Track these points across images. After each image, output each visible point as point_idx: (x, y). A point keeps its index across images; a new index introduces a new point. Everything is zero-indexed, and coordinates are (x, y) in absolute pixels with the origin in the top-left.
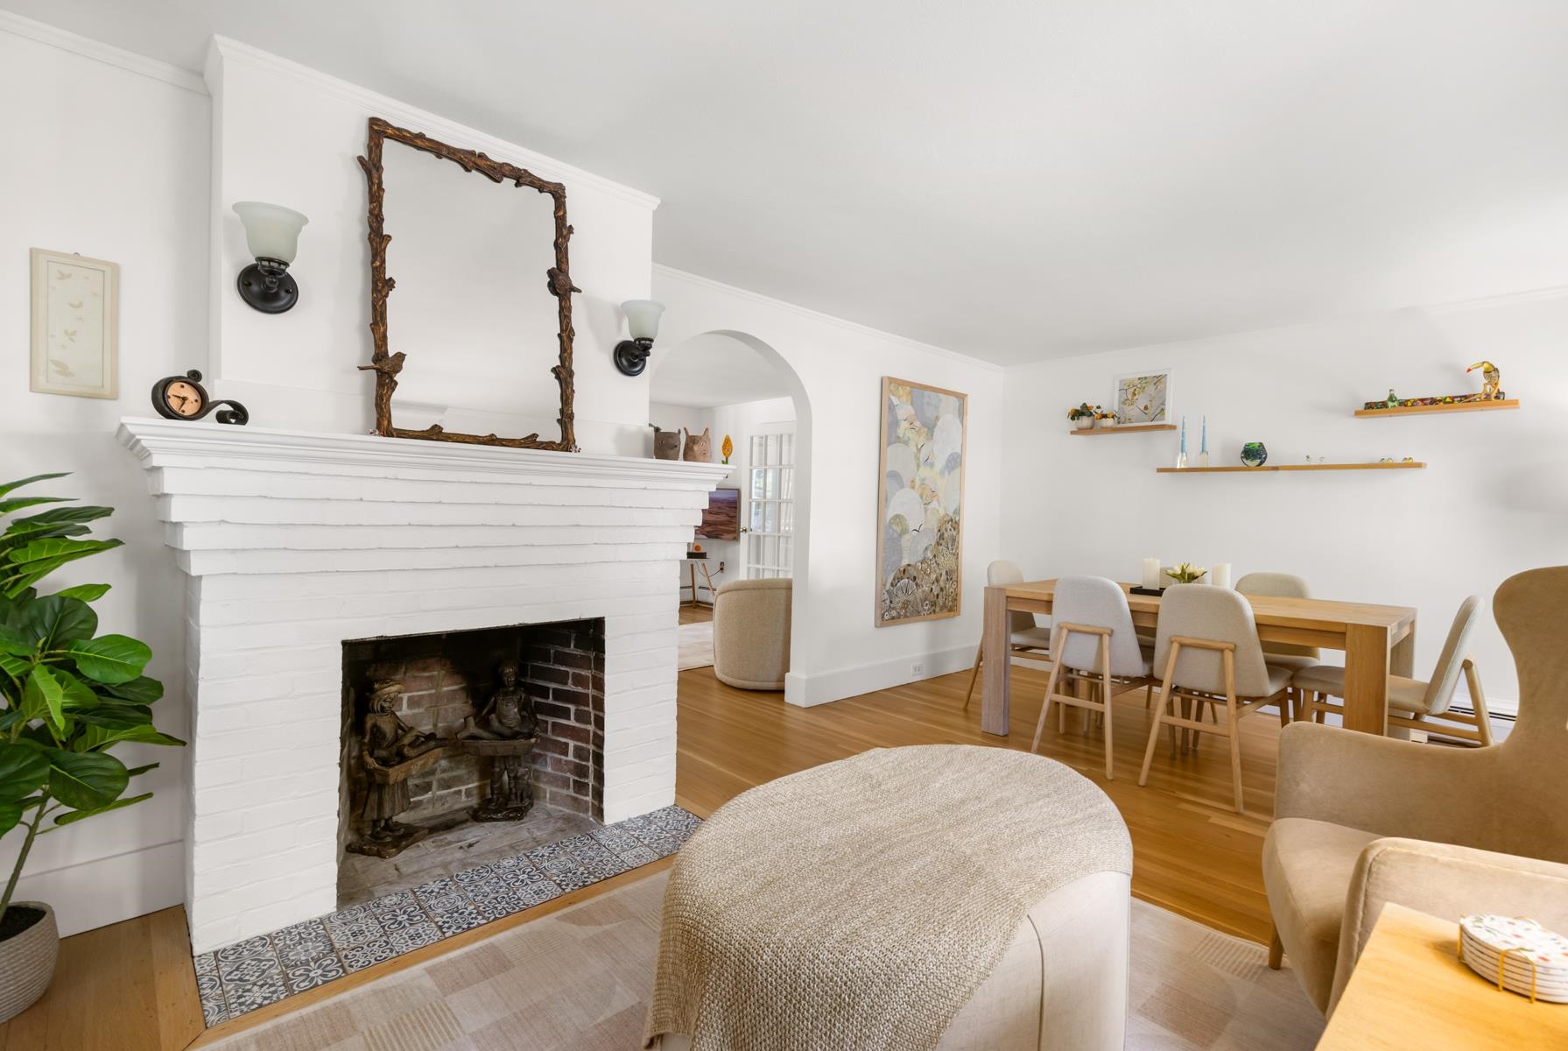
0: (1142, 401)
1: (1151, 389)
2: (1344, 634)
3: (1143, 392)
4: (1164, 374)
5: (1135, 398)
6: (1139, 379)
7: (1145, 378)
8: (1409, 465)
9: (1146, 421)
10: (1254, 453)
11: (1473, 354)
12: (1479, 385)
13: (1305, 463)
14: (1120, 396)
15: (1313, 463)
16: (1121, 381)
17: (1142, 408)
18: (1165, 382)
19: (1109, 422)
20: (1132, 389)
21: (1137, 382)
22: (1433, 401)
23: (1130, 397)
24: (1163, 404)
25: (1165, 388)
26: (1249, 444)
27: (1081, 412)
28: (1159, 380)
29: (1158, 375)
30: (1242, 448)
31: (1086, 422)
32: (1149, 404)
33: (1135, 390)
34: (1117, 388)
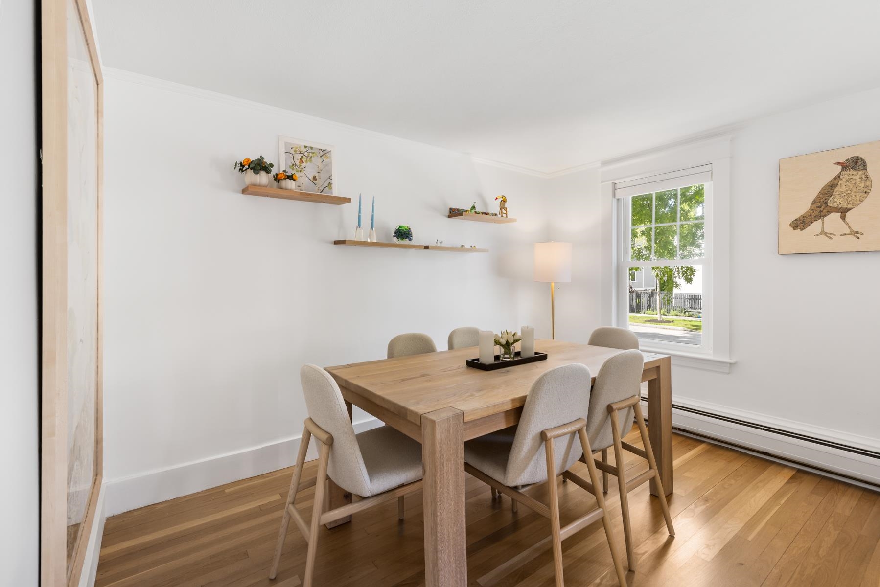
0: (310, 170)
1: (317, 160)
3: (311, 161)
4: (329, 150)
5: (303, 165)
6: (306, 147)
7: (312, 148)
9: (316, 191)
10: (403, 234)
14: (288, 160)
16: (286, 144)
17: (311, 178)
18: (330, 157)
19: (290, 184)
20: (299, 155)
21: (304, 150)
23: (298, 163)
24: (330, 178)
25: (331, 163)
26: (400, 227)
27: (259, 166)
28: (324, 154)
29: (323, 148)
30: (394, 231)
31: (263, 178)
32: (317, 175)
33: (302, 157)
34: (283, 151)
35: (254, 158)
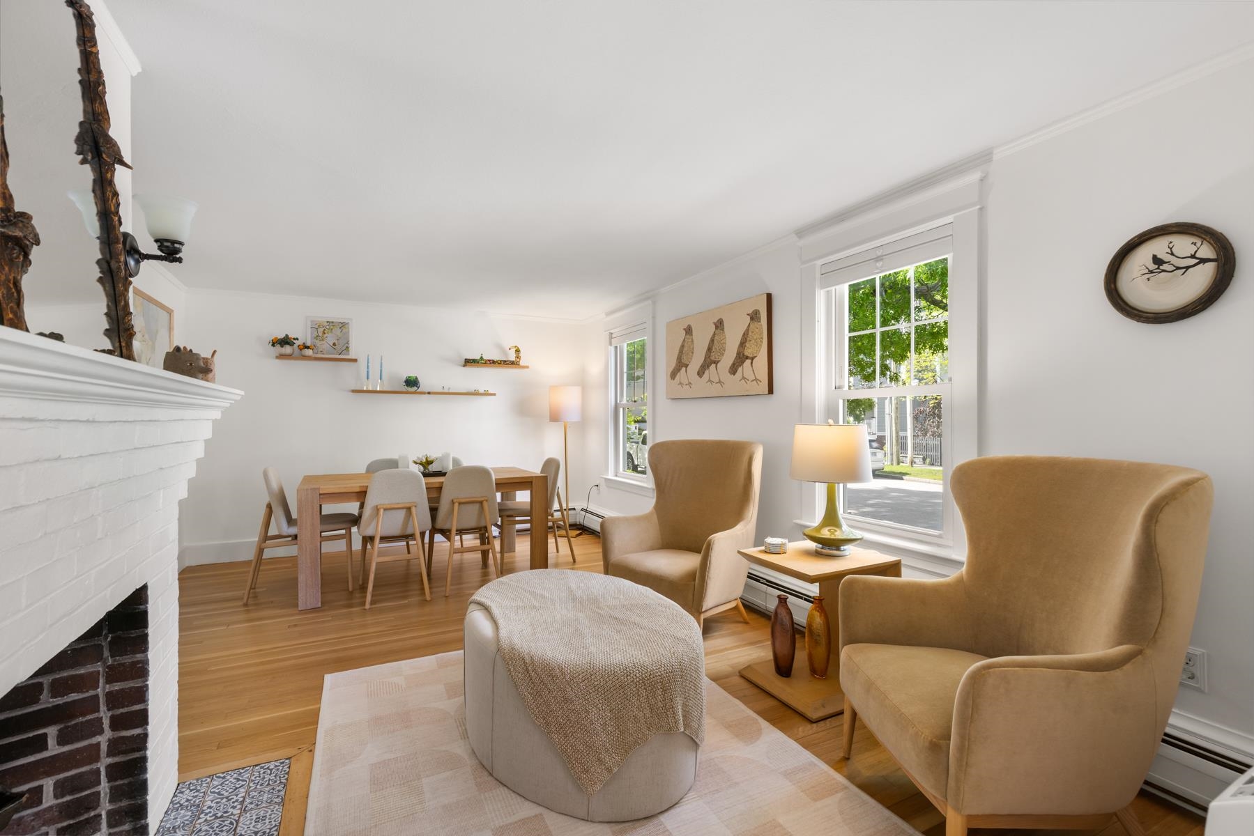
0: (330, 339)
1: (337, 331)
2: (532, 482)
3: (331, 332)
4: (347, 322)
5: (325, 336)
6: (328, 322)
7: (333, 322)
8: (486, 394)
9: (334, 354)
10: (412, 383)
11: (509, 342)
12: (512, 357)
13: (441, 390)
14: (312, 334)
15: (446, 391)
16: (312, 321)
17: (331, 344)
18: (348, 328)
19: (309, 352)
20: (323, 329)
21: (326, 324)
22: (494, 362)
23: (321, 335)
24: (348, 343)
25: (349, 332)
26: (409, 377)
27: (285, 341)
28: (343, 325)
29: (342, 322)
30: (404, 379)
31: (287, 349)
32: (336, 342)
33: (325, 330)
34: (309, 326)
35: (281, 336)
